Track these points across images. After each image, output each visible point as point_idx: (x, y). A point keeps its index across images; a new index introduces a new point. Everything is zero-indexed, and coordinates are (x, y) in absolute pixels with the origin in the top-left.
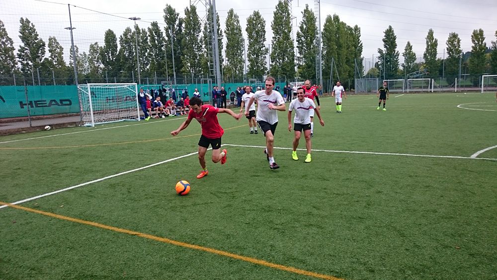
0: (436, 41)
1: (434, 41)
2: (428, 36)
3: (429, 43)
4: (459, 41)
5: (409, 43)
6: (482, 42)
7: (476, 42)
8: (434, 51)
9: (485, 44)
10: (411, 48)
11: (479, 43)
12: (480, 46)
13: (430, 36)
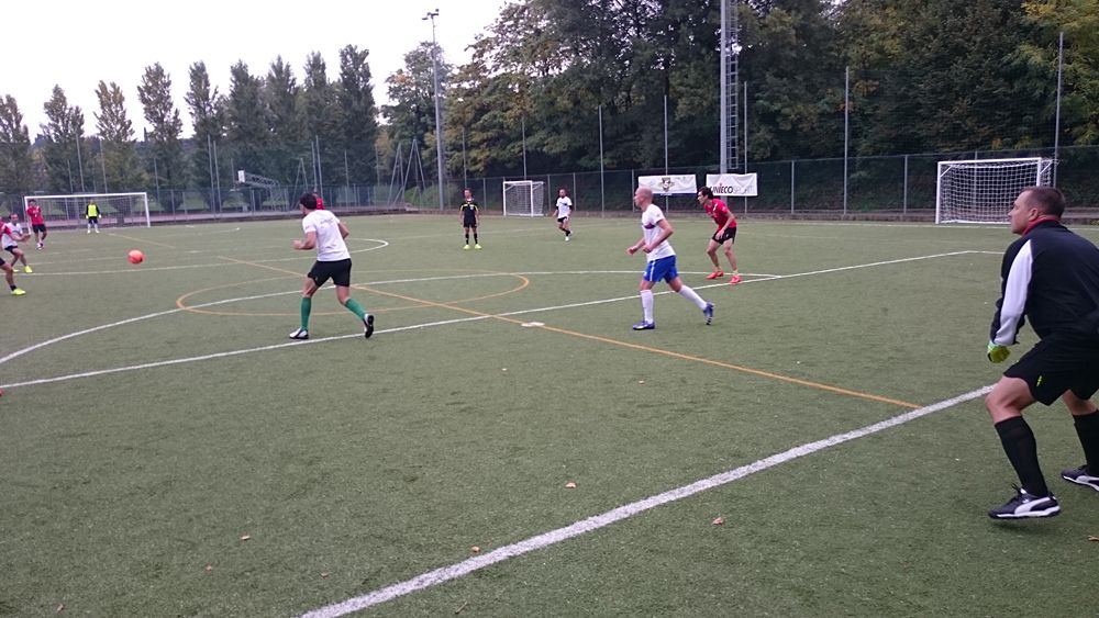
6: (18, 123)
11: (12, 126)
12: (16, 131)
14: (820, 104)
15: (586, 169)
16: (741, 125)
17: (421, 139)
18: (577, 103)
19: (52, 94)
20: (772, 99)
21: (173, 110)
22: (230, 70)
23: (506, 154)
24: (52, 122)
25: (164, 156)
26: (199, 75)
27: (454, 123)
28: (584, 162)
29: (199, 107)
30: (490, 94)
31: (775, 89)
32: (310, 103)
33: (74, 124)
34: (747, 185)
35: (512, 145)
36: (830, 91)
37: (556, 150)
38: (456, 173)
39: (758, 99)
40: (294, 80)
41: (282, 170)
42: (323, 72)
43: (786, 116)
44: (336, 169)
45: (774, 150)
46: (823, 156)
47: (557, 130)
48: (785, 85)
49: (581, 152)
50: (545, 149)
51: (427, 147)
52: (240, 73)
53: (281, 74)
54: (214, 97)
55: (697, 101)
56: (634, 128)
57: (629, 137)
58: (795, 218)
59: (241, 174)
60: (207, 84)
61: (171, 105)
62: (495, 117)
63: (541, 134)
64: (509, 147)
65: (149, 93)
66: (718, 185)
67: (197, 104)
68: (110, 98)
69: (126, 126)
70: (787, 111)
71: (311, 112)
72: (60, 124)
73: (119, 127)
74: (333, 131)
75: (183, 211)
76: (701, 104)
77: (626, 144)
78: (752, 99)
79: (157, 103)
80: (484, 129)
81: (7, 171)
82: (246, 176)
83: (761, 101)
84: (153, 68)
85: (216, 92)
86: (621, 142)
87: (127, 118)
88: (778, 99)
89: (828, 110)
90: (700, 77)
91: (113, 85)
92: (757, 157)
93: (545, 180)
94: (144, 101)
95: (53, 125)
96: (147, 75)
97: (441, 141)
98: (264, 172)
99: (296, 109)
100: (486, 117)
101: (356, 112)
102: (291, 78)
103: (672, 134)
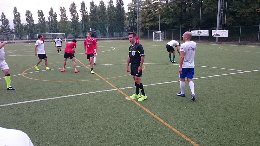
0: (19, 14)
1: (18, 14)
2: (14, 11)
3: (16, 15)
4: (31, 15)
5: (3, 13)
6: (43, 17)
7: (40, 16)
8: (19, 19)
9: (45, 18)
10: (5, 16)
11: (42, 17)
12: (42, 18)
13: (15, 11)
14: (250, 9)
15: (177, 28)
16: (224, 16)
17: (134, 20)
18: (175, 10)
19: (50, 10)
20: (234, 8)
21: (77, 13)
22: (90, 3)
23: (155, 24)
24: (50, 16)
25: (75, 24)
26: (83, 5)
27: (142, 16)
28: (176, 26)
29: (83, 13)
30: (152, 8)
31: (235, 5)
32: (109, 11)
33: (55, 17)
34: (225, 33)
35: (157, 22)
36: (253, 5)
37: (168, 23)
38: (142, 29)
39: (230, 8)
40: (105, 6)
41: (102, 28)
42: (112, 4)
43: (238, 13)
44: (114, 28)
45: (234, 23)
46: (250, 25)
47: (169, 18)
48: (238, 4)
49: (176, 24)
50: (165, 23)
51: (135, 22)
52: (92, 4)
53: (102, 4)
54: (86, 10)
55: (210, 8)
56: (191, 17)
57: (189, 19)
58: (240, 44)
59: (91, 29)
60: (85, 7)
61: (76, 12)
62: (153, 14)
63: (165, 19)
64: (156, 22)
65: (72, 9)
66: (215, 33)
67: (82, 12)
68: (63, 11)
69: (66, 17)
70: (239, 11)
71: (109, 14)
72: (52, 17)
73: (65, 17)
74: (114, 18)
75: (78, 38)
76: (211, 9)
77: (188, 22)
78: (228, 8)
79: (73, 12)
80: (150, 17)
81: (40, 28)
82: (92, 30)
83: (231, 9)
84: (73, 3)
85: (87, 9)
86: (187, 21)
87: (66, 15)
88: (236, 8)
89: (252, 11)
90: (212, 1)
91: (63, 7)
92: (228, 25)
93: (164, 31)
94: (70, 11)
95: (51, 17)
96: (71, 5)
97: (138, 21)
98: (97, 28)
99: (105, 13)
100: (150, 14)
101: (119, 14)
102: (104, 5)
103: (202, 18)
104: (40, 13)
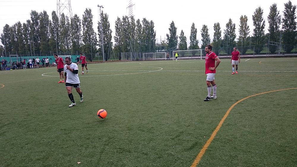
1: (195, 29)
3: (192, 31)
4: (207, 30)
5: (182, 31)
7: (216, 30)
8: (195, 35)
9: (221, 31)
12: (218, 32)
13: (193, 27)
24: (227, 29)
52: (288, 5)
61: (262, 20)
94: (254, 19)
96: (256, 11)
104: (217, 27)
